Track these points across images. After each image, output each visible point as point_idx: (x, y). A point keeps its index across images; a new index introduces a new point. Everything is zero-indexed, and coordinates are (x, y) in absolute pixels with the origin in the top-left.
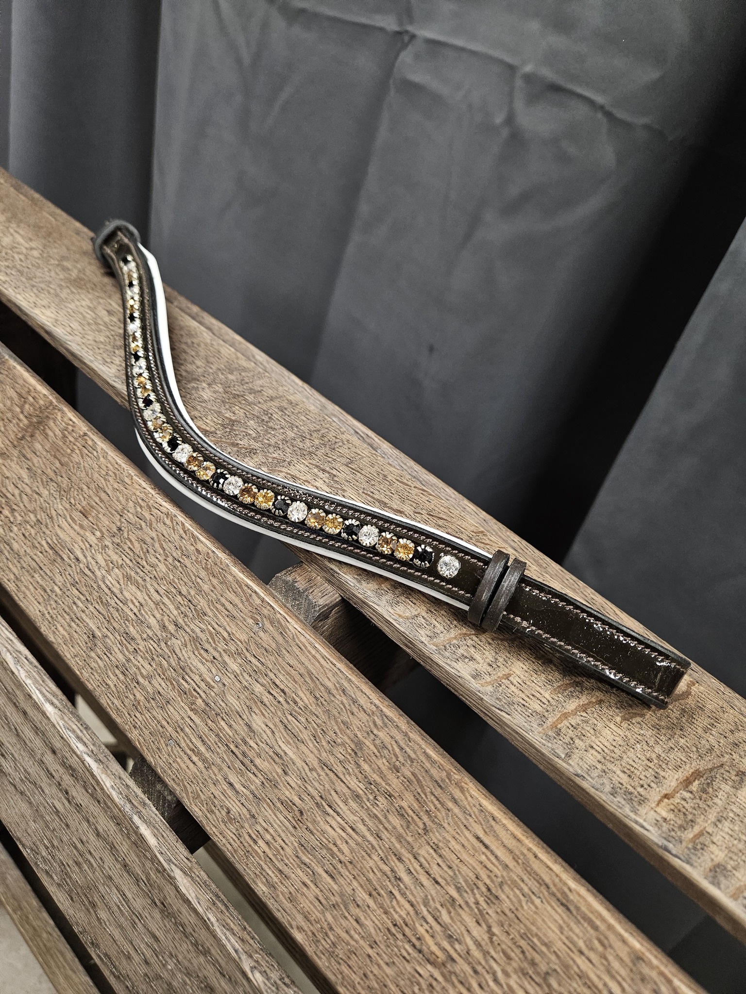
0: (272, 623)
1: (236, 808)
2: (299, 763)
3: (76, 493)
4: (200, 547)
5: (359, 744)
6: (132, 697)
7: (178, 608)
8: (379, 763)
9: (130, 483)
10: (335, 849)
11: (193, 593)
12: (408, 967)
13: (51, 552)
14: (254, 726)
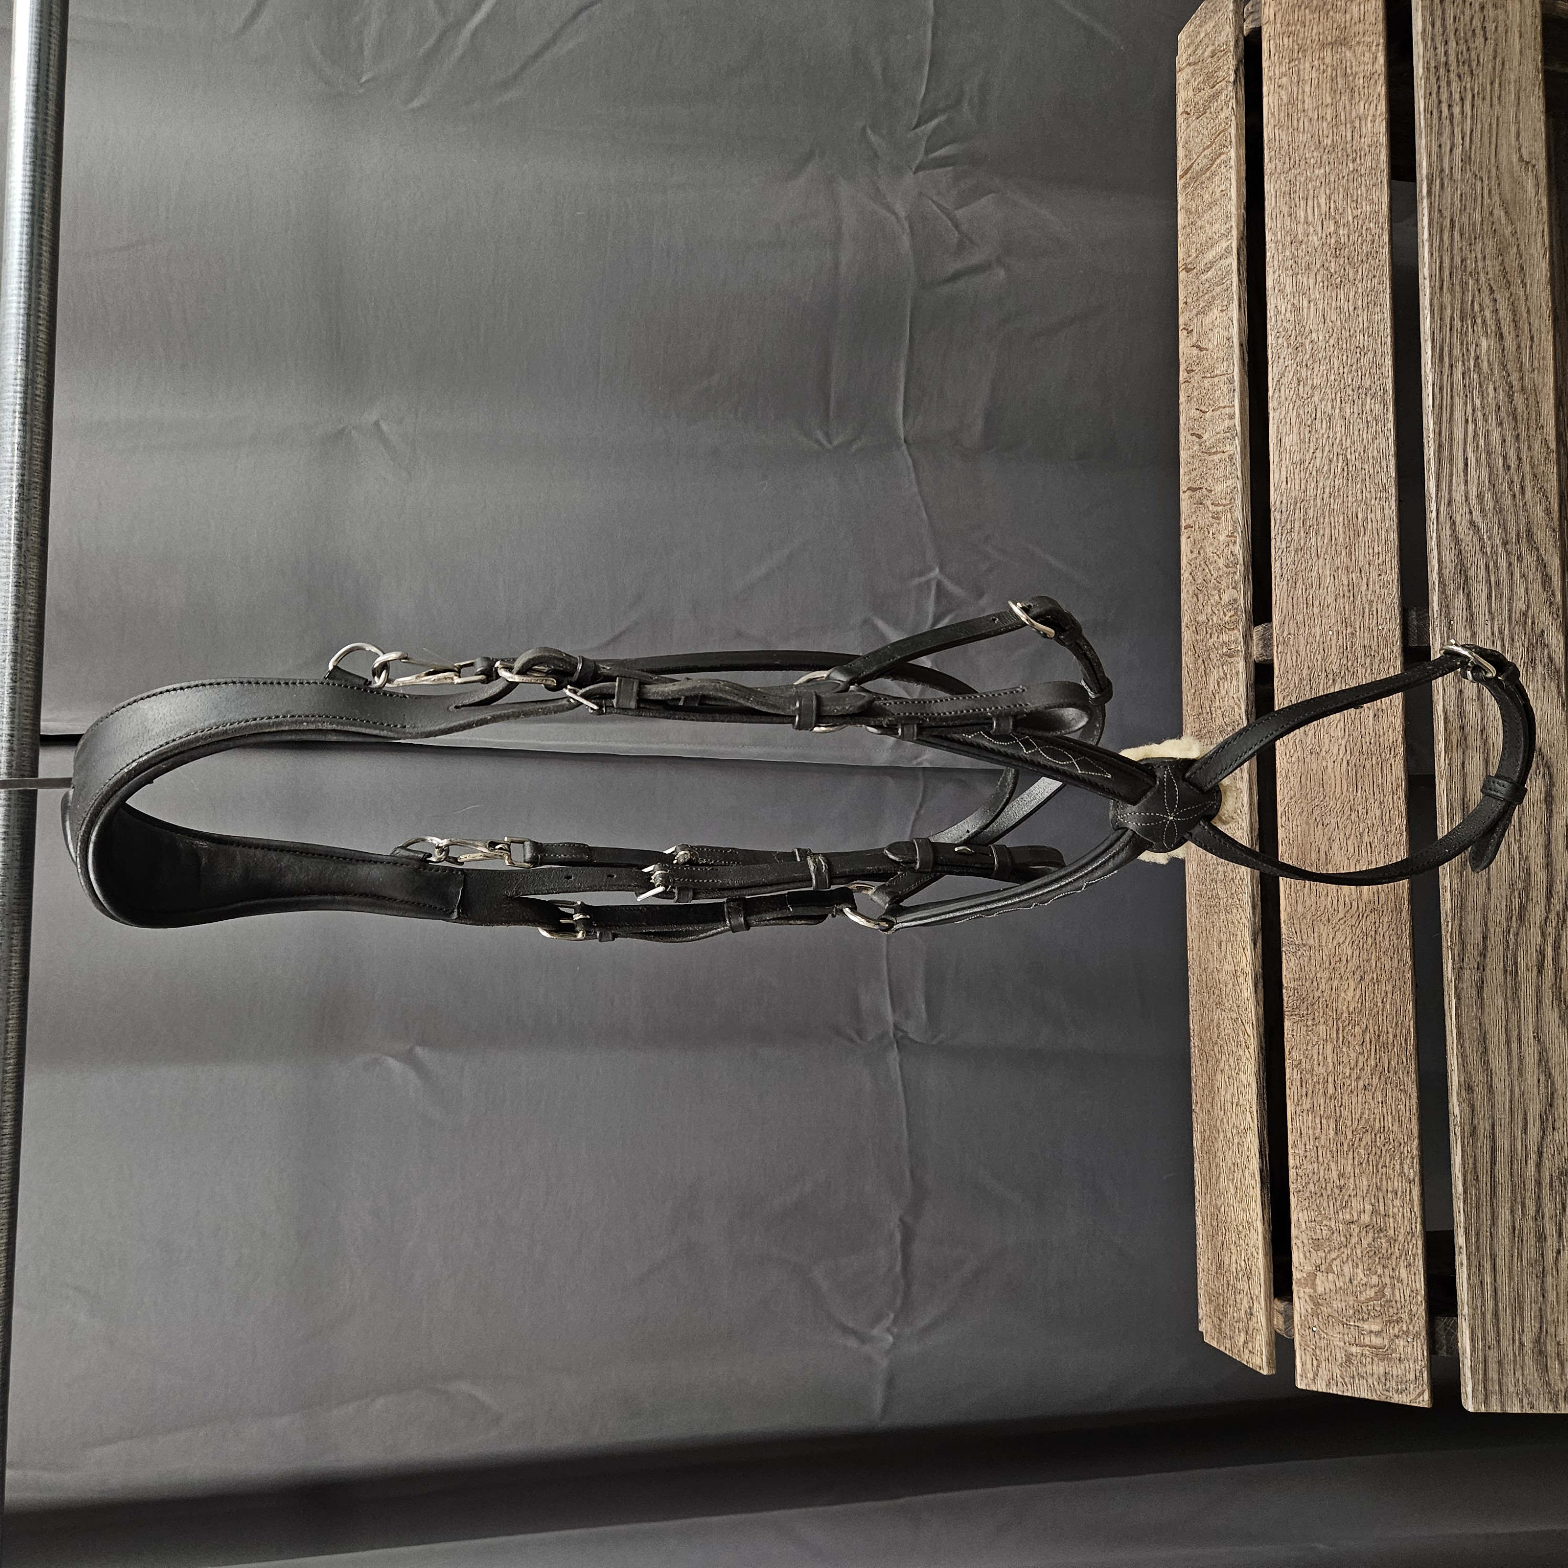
0: (1283, 632)
1: (1374, 574)
2: (1328, 566)
3: (1316, 800)
4: (1281, 700)
5: (1296, 551)
6: (1381, 665)
7: (1319, 683)
8: (1296, 538)
9: (1284, 771)
10: (1346, 523)
11: (1305, 683)
12: (1357, 463)
13: (1359, 785)
14: (1334, 598)
